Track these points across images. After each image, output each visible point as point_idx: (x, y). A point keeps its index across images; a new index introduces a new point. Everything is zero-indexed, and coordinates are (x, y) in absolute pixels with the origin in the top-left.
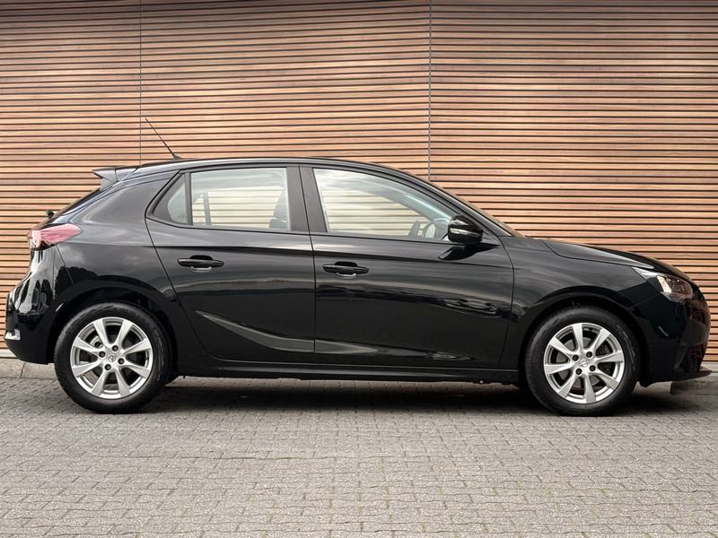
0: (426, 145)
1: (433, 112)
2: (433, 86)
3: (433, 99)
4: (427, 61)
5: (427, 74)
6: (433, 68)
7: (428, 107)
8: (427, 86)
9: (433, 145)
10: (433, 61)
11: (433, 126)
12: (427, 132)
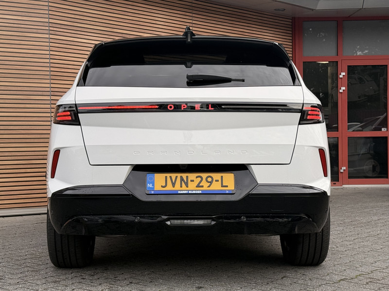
0: (48, 73)
1: (52, 53)
2: (51, 36)
3: (51, 44)
4: (47, 20)
5: (47, 28)
6: (51, 25)
7: (48, 49)
8: (47, 36)
9: (52, 73)
10: (51, 21)
11: (52, 61)
12: (48, 65)
